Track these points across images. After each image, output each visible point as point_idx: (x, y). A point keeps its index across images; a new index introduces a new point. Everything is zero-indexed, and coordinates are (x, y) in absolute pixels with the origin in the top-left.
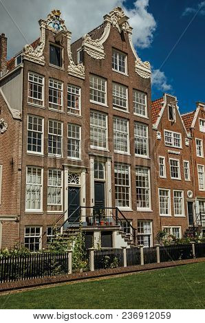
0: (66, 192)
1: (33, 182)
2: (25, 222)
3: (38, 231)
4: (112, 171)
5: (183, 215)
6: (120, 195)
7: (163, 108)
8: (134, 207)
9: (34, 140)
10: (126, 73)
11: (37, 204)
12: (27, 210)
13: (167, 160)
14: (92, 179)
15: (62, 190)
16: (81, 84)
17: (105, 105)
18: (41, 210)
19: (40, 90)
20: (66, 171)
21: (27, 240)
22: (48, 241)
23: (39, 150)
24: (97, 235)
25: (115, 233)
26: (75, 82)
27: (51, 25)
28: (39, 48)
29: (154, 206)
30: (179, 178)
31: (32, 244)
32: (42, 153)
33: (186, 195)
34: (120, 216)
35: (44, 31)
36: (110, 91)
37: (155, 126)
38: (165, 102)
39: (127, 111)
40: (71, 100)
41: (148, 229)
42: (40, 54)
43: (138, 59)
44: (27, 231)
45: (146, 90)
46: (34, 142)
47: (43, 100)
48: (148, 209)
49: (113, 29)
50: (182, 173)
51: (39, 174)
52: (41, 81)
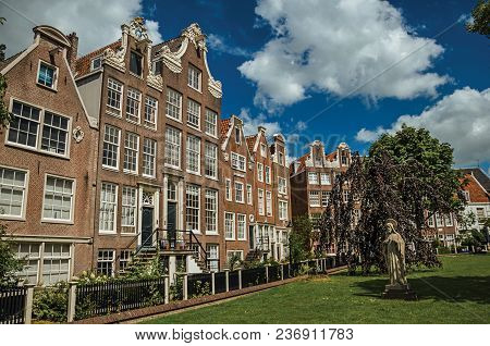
0: (140, 212)
1: (107, 199)
2: (98, 244)
3: (111, 254)
4: (185, 192)
5: (245, 239)
6: (191, 218)
7: (230, 130)
8: (203, 231)
9: (110, 153)
10: (199, 90)
11: (109, 224)
12: (100, 231)
13: (233, 183)
14: (166, 200)
15: (135, 210)
16: (158, 96)
17: (179, 120)
18: (114, 232)
19: (118, 99)
20: (141, 190)
21: (99, 264)
22: (121, 265)
23: (114, 165)
24: (172, 260)
25: (189, 257)
26: (152, 94)
27: (134, 32)
28: (119, 53)
29: (221, 230)
30: (243, 202)
31: (104, 268)
32: (117, 168)
33: (248, 220)
34: (194, 240)
35: (126, 37)
36: (185, 107)
37: (224, 147)
38: (232, 124)
39: (199, 129)
40: (147, 112)
41: (214, 253)
42: (121, 60)
43: (211, 78)
44: (100, 255)
45: (217, 110)
46: (110, 156)
47: (121, 109)
48: (215, 233)
49: (190, 44)
50: (245, 197)
51: (114, 191)
52: (119, 89)
